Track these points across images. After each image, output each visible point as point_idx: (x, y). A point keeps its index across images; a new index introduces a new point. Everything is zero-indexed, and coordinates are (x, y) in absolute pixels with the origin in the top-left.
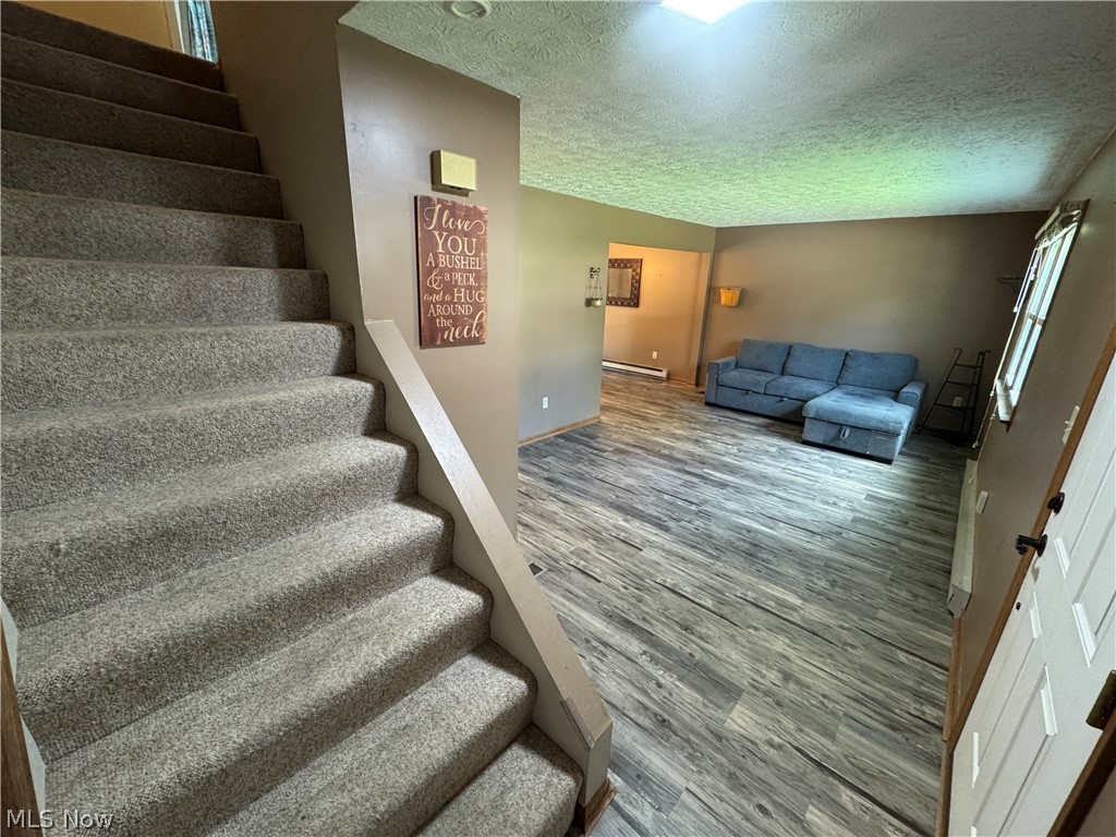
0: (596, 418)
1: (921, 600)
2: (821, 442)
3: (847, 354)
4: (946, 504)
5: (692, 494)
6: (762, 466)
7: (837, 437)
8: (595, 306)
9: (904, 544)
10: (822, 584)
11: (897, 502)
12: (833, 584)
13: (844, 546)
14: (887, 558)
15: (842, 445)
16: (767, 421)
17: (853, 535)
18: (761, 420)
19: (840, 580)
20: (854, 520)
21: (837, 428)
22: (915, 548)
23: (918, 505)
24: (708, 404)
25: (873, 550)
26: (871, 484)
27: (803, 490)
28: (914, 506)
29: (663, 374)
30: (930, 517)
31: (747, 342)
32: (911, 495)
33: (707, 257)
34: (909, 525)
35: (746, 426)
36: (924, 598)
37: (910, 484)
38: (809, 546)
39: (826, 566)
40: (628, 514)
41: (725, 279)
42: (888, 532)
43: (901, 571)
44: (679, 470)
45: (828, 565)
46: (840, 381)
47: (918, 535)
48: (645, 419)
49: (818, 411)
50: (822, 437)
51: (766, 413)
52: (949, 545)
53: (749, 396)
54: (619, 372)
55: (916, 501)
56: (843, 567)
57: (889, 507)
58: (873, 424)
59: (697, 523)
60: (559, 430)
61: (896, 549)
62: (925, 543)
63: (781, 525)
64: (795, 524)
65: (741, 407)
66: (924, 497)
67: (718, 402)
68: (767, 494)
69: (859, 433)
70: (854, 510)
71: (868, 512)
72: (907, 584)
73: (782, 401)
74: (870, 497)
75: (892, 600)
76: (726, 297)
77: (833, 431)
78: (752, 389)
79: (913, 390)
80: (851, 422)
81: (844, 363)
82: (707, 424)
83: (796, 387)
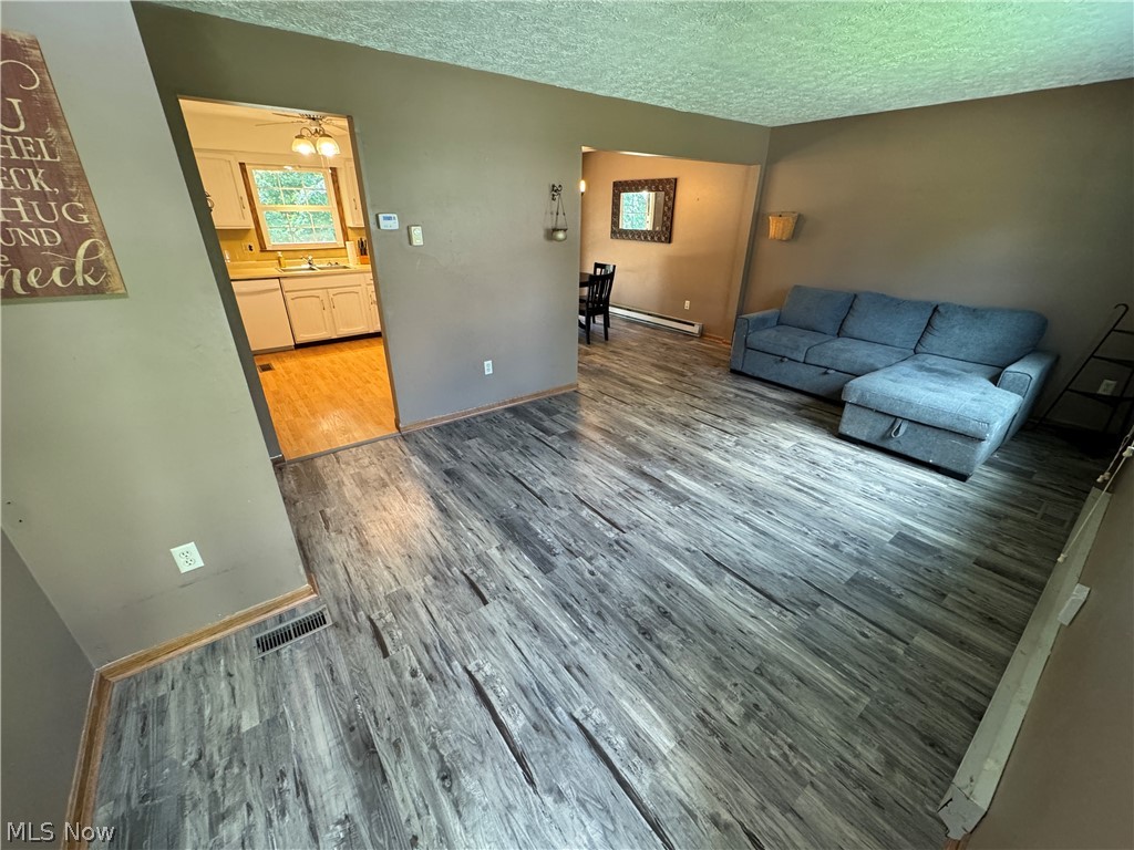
0: (571, 386)
1: (900, 778)
2: (864, 439)
3: (936, 309)
4: (1031, 564)
5: (624, 512)
6: (756, 470)
7: (886, 436)
8: (556, 240)
9: (923, 641)
10: (731, 710)
11: (945, 552)
12: (751, 712)
13: (811, 632)
14: (876, 668)
15: (893, 446)
16: (806, 399)
17: (836, 612)
18: (795, 398)
19: (767, 706)
20: (855, 581)
21: (887, 422)
22: (935, 650)
23: (978, 562)
24: (734, 372)
25: (859, 648)
26: (913, 515)
27: (798, 516)
28: (970, 563)
29: (695, 330)
30: (989, 587)
31: (797, 288)
32: (974, 540)
33: (756, 170)
34: (946, 602)
35: (768, 405)
36: (908, 772)
37: (979, 519)
38: (750, 625)
39: (760, 671)
40: (512, 537)
41: (777, 203)
42: (903, 611)
43: (890, 701)
44: (631, 470)
45: (764, 669)
46: (920, 349)
47: (953, 624)
48: (636, 389)
49: (862, 395)
50: (866, 432)
51: (805, 389)
52: (1002, 651)
53: (783, 365)
54: (646, 325)
55: (977, 552)
56: (787, 677)
57: (927, 561)
58: (942, 421)
59: (601, 562)
60: (513, 401)
61: (899, 650)
62: (962, 643)
63: (728, 578)
64: (752, 580)
65: (773, 379)
66: (995, 548)
67: (744, 371)
68: (738, 518)
69: (920, 430)
70: (861, 561)
71: (884, 567)
72: (888, 733)
73: (826, 373)
74: (902, 539)
75: (842, 768)
76: (775, 228)
77: (884, 424)
78: (788, 355)
79: (1027, 371)
80: (911, 414)
81: (929, 324)
82: (715, 400)
83: (848, 355)
